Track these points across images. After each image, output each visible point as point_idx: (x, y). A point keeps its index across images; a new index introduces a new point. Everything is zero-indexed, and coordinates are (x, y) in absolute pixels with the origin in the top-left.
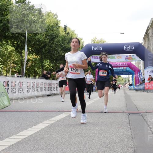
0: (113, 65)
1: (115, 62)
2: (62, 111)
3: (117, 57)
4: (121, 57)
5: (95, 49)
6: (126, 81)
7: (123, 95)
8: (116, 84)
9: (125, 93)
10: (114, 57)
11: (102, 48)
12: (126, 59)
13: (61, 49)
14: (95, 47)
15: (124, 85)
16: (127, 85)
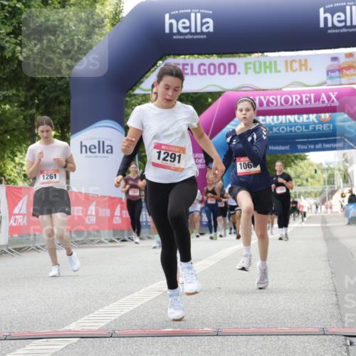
0: (269, 103)
1: (278, 91)
2: (24, 331)
3: (289, 64)
4: (304, 64)
5: (180, 26)
6: (330, 180)
7: (322, 247)
8: (287, 195)
9: (329, 238)
10: (272, 67)
11: (211, 21)
12: (328, 72)
13: (9, 29)
14: (178, 18)
15: (324, 200)
16: (337, 196)
